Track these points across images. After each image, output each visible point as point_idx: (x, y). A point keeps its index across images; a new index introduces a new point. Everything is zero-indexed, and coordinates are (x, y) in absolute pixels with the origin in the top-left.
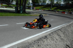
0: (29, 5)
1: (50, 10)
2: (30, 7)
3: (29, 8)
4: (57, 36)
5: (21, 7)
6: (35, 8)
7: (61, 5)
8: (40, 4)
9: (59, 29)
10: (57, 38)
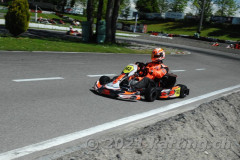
0: (126, 16)
1: (195, 38)
2: (129, 25)
3: (126, 27)
4: (215, 118)
5: (102, 24)
6: (145, 28)
7: (234, 22)
8: (163, 15)
9: (222, 99)
10: (215, 123)
